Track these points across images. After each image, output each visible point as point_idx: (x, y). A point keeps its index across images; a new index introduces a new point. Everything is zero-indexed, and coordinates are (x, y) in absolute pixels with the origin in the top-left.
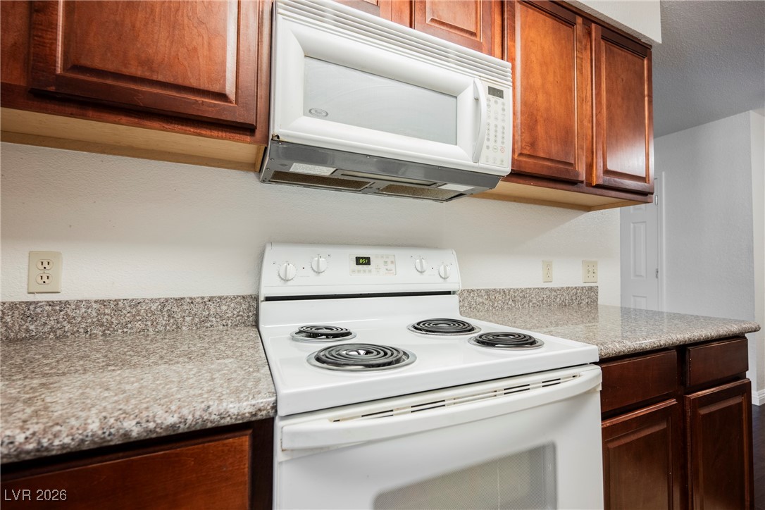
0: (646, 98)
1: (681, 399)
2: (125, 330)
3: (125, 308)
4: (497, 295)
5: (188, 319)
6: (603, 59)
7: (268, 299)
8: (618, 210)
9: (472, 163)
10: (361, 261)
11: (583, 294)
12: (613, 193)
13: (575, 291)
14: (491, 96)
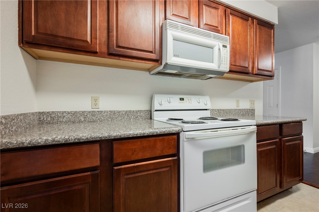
0: (272, 44)
1: (280, 140)
2: (117, 120)
3: (116, 113)
4: (221, 111)
5: (132, 117)
6: (258, 31)
7: (156, 111)
8: (262, 82)
9: (218, 69)
10: (181, 99)
11: (250, 111)
12: (261, 76)
13: (247, 110)
14: (223, 48)
